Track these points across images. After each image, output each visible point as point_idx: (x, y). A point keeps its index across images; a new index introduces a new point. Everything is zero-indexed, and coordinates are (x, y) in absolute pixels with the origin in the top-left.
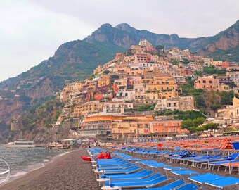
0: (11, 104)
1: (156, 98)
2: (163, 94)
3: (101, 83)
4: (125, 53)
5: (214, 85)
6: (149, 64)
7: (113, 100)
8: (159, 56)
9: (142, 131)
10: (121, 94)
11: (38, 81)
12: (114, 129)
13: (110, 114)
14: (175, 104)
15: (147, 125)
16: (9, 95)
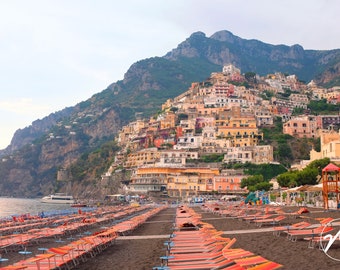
0: (64, 144)
1: (228, 146)
2: (237, 141)
3: (165, 125)
4: (201, 84)
5: (308, 129)
6: (230, 100)
7: (175, 147)
8: (247, 87)
9: (203, 188)
10: (186, 140)
11: (101, 114)
12: (170, 184)
13: (168, 165)
14: (247, 155)
15: (210, 180)
16: (62, 132)
